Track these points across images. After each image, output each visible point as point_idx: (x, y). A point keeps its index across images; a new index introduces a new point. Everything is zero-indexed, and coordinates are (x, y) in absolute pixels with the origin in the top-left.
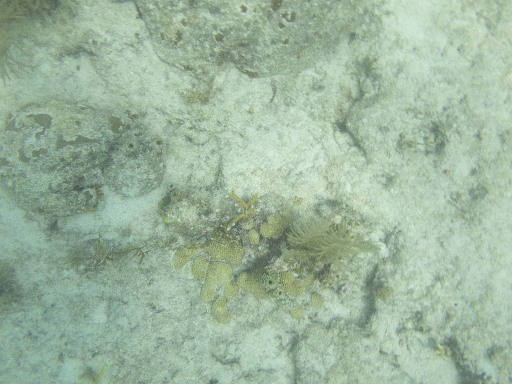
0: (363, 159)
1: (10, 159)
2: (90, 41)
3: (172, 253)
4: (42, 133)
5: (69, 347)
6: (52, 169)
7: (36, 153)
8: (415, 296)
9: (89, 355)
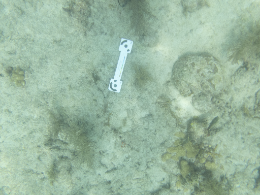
0: (253, 187)
1: (196, 67)
2: (253, 67)
3: (179, 130)
4: (211, 73)
5: (131, 111)
6: (198, 81)
7: (202, 74)
9: (131, 118)
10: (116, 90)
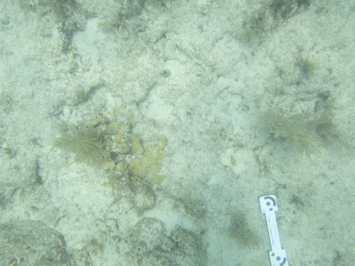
0: (40, 159)
3: (163, 184)
5: (232, 179)
8: (67, 81)
9: (227, 169)
10: (265, 198)
